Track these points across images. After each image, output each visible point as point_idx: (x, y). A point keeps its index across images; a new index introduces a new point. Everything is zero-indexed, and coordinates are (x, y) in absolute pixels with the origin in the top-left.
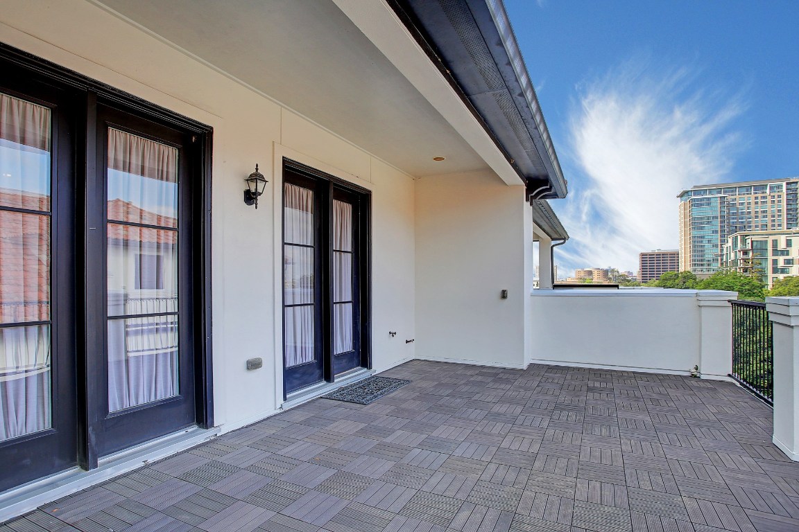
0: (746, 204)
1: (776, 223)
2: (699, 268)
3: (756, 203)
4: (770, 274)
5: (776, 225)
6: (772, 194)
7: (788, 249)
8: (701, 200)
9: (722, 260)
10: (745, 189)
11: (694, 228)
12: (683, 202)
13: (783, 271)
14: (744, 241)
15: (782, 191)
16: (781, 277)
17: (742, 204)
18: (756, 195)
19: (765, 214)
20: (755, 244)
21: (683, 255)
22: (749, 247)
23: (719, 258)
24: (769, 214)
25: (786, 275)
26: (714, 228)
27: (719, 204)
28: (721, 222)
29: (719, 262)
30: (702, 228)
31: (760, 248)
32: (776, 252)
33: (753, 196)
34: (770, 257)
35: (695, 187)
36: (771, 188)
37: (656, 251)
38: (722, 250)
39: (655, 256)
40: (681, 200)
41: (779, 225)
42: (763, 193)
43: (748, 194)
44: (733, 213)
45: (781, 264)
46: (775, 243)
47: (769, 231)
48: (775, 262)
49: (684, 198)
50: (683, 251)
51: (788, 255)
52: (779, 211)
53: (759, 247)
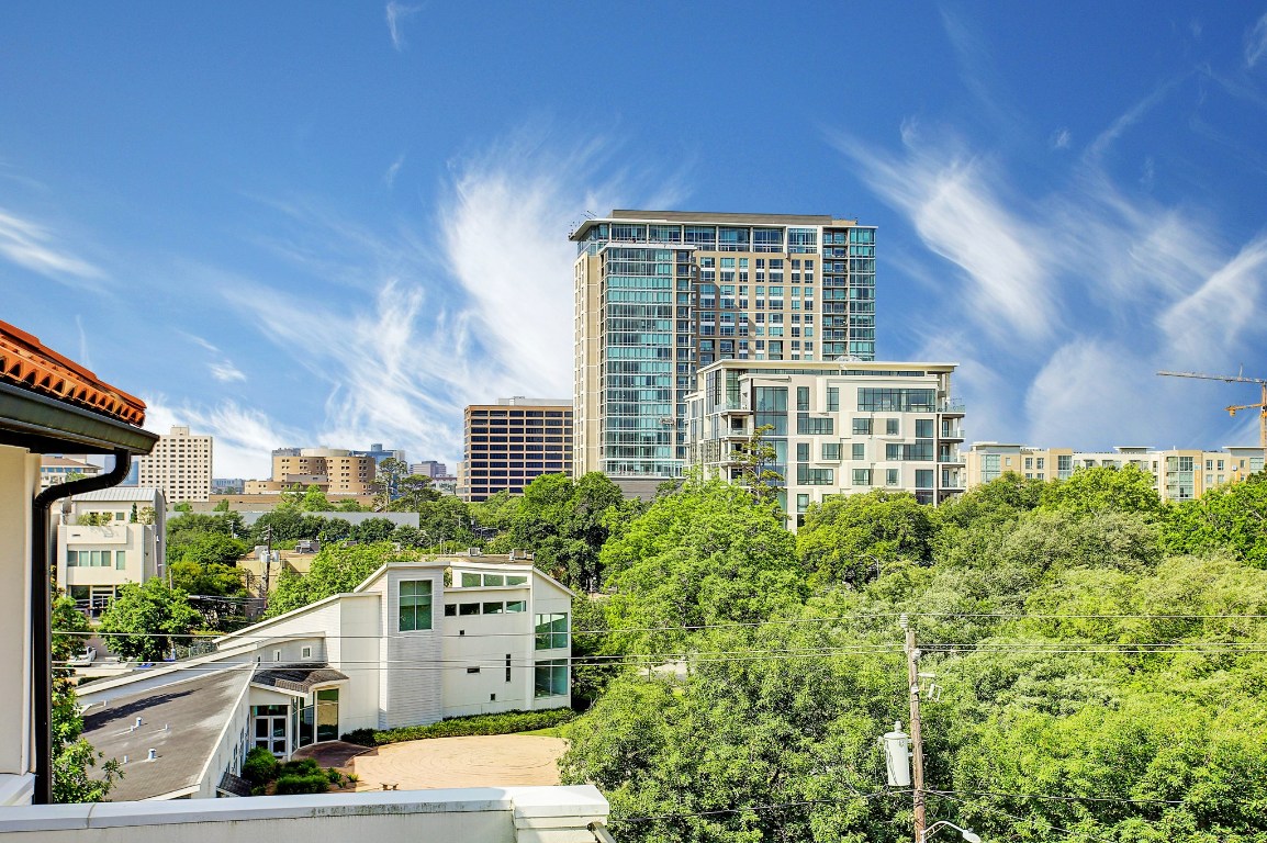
0: (736, 277)
1: (802, 340)
2: (623, 460)
3: (759, 277)
4: (793, 487)
5: (802, 345)
6: (794, 257)
7: (832, 415)
8: (630, 253)
9: (680, 437)
10: (735, 235)
11: (612, 340)
12: (585, 256)
13: (820, 477)
14: (735, 388)
15: (814, 251)
16: (816, 493)
17: (728, 277)
18: (760, 255)
19: (778, 312)
20: (759, 397)
21: (584, 419)
22: (745, 405)
23: (673, 433)
24: (787, 312)
25: (827, 489)
26: (662, 342)
27: (674, 269)
28: (680, 325)
29: (674, 445)
30: (634, 340)
31: (769, 410)
32: (805, 424)
33: (753, 256)
34: (794, 437)
35: (616, 213)
36: (792, 238)
37: (512, 403)
38: (680, 409)
39: (508, 418)
40: (580, 249)
41: (807, 344)
42: (774, 250)
43: (741, 250)
44: (707, 301)
45: (816, 459)
46: (804, 395)
47: (787, 362)
48: (803, 450)
49: (587, 243)
50: (584, 406)
51: (830, 431)
52: (808, 305)
53: (769, 405)
